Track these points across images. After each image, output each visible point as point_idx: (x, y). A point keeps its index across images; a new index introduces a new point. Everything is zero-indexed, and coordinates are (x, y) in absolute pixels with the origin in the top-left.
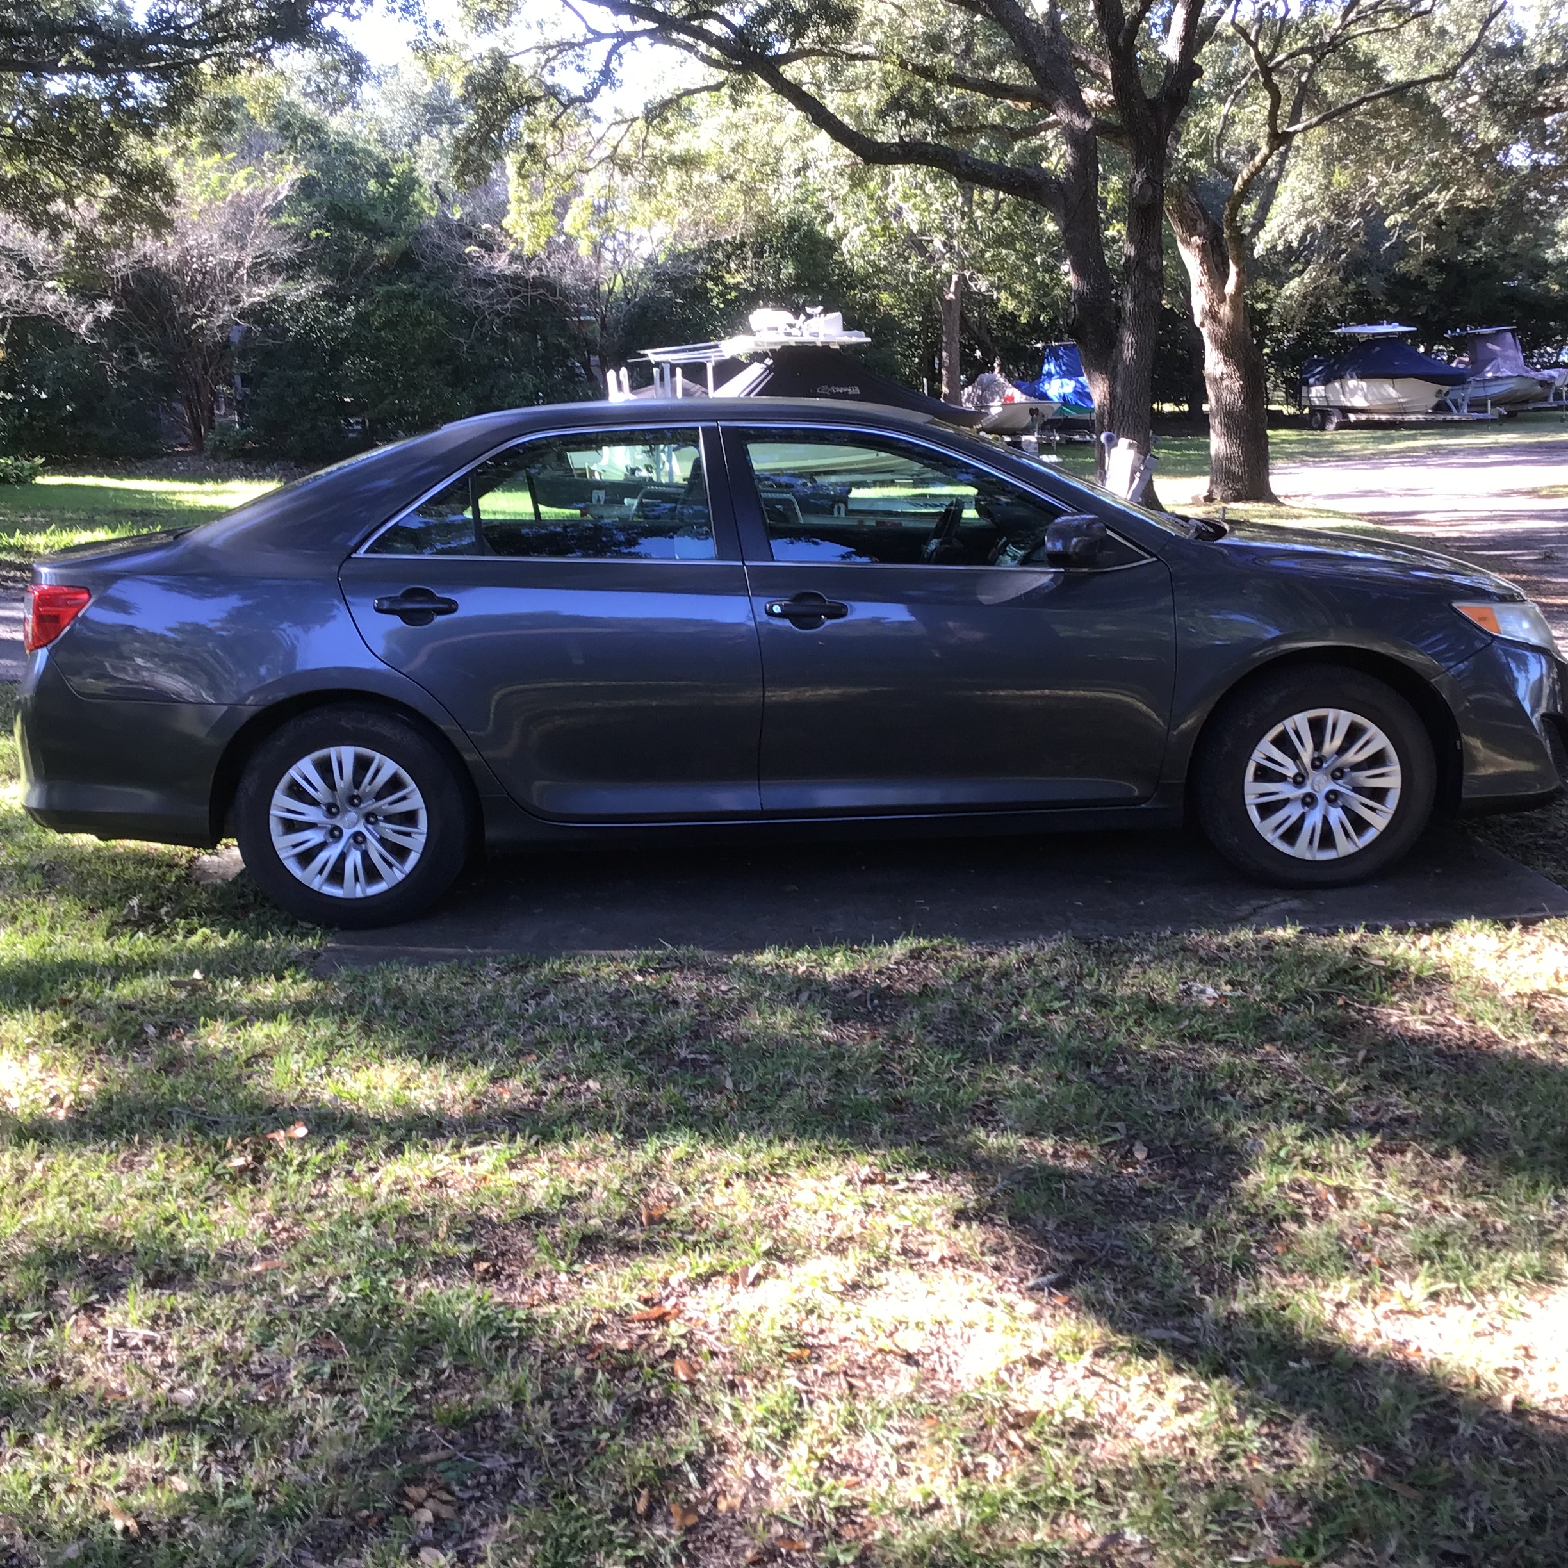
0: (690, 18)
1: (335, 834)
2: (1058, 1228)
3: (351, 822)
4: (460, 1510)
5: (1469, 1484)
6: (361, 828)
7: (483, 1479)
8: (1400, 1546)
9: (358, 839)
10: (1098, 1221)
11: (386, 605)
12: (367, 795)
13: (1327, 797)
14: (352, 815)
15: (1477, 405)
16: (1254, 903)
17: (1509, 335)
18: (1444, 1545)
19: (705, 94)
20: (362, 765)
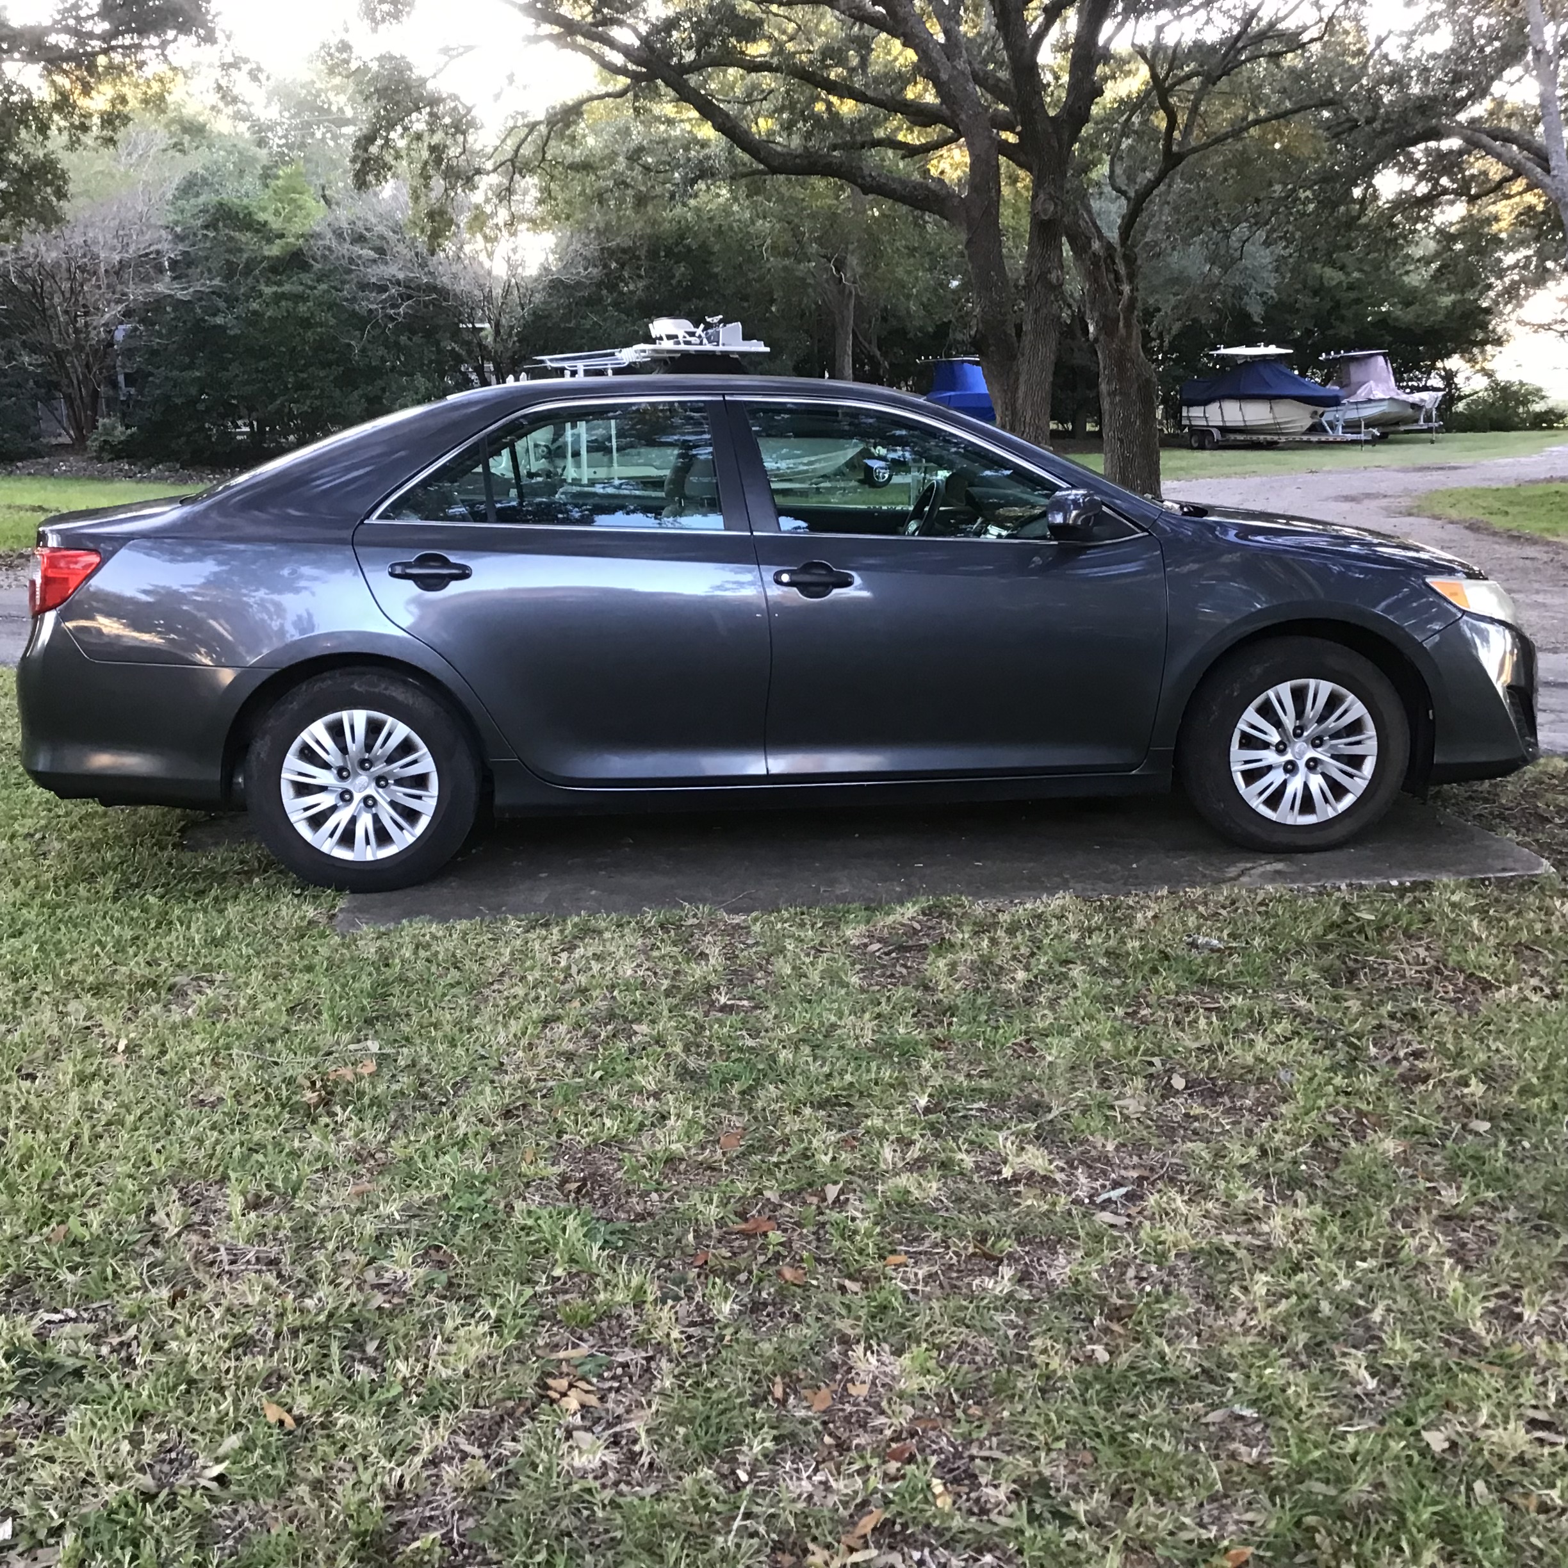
0: (596, 25)
1: (346, 797)
2: (1117, 1149)
3: (362, 785)
4: (602, 1399)
5: (1542, 1362)
6: (371, 790)
7: (619, 1371)
8: (1492, 1416)
9: (369, 802)
10: (1154, 1141)
11: (398, 570)
12: (378, 758)
13: (1307, 765)
14: (363, 778)
15: (1352, 426)
16: (1242, 866)
17: (1381, 359)
18: (1531, 1413)
19: (609, 100)
20: (374, 728)
